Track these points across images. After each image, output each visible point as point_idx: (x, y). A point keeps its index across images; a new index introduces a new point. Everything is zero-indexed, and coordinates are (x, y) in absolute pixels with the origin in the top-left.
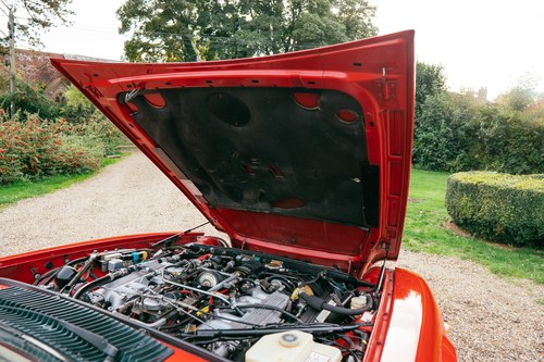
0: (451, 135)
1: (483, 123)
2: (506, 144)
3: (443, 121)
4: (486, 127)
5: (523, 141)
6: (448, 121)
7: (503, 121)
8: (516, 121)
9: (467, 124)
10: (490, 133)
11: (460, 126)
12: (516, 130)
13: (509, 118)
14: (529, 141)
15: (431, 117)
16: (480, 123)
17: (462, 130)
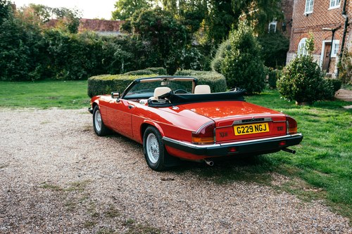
0: (29, 52)
1: (51, 42)
2: (69, 57)
3: (21, 41)
4: (53, 45)
5: (80, 55)
6: (24, 38)
7: (66, 40)
8: (75, 41)
9: (39, 43)
10: (57, 49)
11: (33, 44)
12: (75, 47)
13: (69, 39)
14: (84, 55)
15: (10, 37)
16: (48, 42)
17: (36, 47)
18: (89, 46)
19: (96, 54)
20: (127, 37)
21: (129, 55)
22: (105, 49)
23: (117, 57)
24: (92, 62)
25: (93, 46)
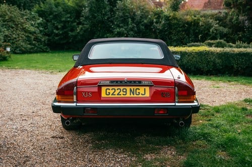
0: (136, 29)
1: (155, 20)
2: (170, 33)
3: (130, 20)
4: (157, 23)
5: (179, 31)
6: (133, 19)
7: (167, 18)
8: (175, 18)
9: (145, 21)
10: (159, 26)
11: (141, 22)
12: (175, 24)
13: (170, 16)
14: (183, 31)
15: (121, 17)
16: (153, 20)
17: (142, 25)
18: (188, 23)
19: (194, 30)
20: (226, 13)
21: (225, 30)
22: (202, 26)
23: (213, 32)
24: (189, 37)
25: (191, 22)
